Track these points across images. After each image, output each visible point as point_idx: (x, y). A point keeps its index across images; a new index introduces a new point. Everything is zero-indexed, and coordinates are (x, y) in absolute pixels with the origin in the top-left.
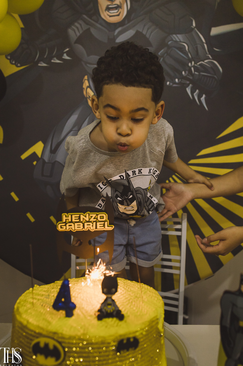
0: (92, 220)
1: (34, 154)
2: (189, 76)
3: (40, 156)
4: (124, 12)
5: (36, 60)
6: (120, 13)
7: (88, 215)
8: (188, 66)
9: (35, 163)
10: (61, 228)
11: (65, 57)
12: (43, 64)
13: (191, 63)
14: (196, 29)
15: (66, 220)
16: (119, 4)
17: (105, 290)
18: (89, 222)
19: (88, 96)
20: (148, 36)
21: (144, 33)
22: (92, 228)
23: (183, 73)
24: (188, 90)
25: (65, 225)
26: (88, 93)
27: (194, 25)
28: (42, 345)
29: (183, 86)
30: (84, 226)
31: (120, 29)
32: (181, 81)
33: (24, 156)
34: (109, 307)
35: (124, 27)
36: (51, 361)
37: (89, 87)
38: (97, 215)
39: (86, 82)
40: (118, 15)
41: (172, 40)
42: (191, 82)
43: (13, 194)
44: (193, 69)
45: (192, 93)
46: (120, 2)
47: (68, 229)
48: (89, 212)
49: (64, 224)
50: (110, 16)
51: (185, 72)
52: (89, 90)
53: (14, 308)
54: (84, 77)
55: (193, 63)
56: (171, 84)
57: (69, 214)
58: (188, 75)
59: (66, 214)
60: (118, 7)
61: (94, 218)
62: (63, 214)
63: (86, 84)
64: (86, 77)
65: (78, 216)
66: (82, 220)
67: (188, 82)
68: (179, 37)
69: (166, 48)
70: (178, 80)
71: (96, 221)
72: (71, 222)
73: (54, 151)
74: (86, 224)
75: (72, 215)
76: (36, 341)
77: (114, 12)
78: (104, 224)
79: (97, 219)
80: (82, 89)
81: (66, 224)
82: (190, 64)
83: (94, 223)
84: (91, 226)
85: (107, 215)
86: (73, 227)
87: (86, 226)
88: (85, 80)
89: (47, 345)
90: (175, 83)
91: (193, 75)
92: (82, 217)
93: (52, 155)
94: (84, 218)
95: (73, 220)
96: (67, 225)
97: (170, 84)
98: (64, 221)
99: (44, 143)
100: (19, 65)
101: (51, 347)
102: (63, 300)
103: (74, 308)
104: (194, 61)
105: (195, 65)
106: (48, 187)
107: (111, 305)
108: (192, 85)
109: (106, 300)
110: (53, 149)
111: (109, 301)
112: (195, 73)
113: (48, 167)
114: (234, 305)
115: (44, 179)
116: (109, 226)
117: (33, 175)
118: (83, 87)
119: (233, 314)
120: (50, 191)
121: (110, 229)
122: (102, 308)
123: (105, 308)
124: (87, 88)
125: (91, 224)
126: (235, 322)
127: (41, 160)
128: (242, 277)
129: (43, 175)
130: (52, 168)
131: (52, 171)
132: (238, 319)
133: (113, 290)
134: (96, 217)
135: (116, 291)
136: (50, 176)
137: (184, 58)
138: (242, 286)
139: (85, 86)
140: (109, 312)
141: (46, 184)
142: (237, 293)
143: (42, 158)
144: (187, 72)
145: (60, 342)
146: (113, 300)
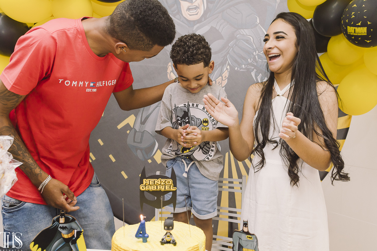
0: (162, 184)
1: (128, 125)
3: (132, 127)
4: (201, 11)
6: (198, 12)
8: (253, 54)
9: (128, 132)
10: (143, 188)
13: (256, 52)
14: (259, 25)
15: (146, 183)
16: (197, 5)
18: (160, 185)
19: (171, 79)
20: (220, 31)
21: (217, 28)
22: (162, 189)
23: (249, 60)
24: (253, 74)
25: (145, 187)
26: (171, 76)
27: (258, 21)
29: (249, 71)
30: (157, 188)
31: (198, 25)
32: (247, 66)
33: (120, 127)
35: (201, 23)
37: (172, 71)
38: (166, 181)
39: (170, 67)
40: (197, 14)
41: (240, 34)
42: (255, 67)
43: (111, 156)
44: (256, 56)
45: (256, 76)
46: (198, 4)
47: (147, 189)
49: (145, 186)
50: (190, 15)
51: (250, 60)
52: (172, 73)
54: (168, 63)
55: (257, 52)
56: (239, 69)
58: (253, 62)
59: (146, 179)
60: (197, 8)
61: (164, 183)
62: (144, 180)
63: (170, 69)
64: (170, 64)
65: (154, 181)
66: (156, 184)
67: (253, 68)
68: (246, 32)
69: (235, 40)
70: (245, 66)
71: (165, 185)
72: (149, 185)
73: (143, 123)
74: (158, 186)
75: (149, 180)
77: (193, 12)
78: (170, 187)
79: (166, 183)
81: (146, 186)
82: (254, 53)
84: (162, 188)
85: (172, 181)
86: (150, 188)
87: (158, 188)
88: (169, 66)
90: (242, 68)
91: (257, 62)
92: (156, 182)
93: (142, 125)
94: (158, 182)
95: (151, 184)
96: (147, 187)
97: (237, 69)
98: (145, 184)
99: (136, 116)
102: (141, 232)
103: (148, 237)
104: (258, 51)
105: (259, 53)
106: (139, 151)
107: (169, 236)
108: (256, 70)
109: (167, 233)
110: (142, 121)
111: (168, 234)
112: (259, 60)
113: (138, 136)
114: (240, 238)
115: (135, 144)
116: (173, 188)
117: (127, 141)
118: (168, 72)
119: (239, 244)
120: (139, 154)
121: (174, 190)
122: (164, 238)
123: (166, 238)
124: (170, 73)
125: (162, 187)
126: (241, 249)
127: (133, 130)
128: (244, 222)
129: (134, 141)
130: (142, 136)
131: (141, 139)
132: (242, 247)
133: (171, 227)
134: (165, 182)
135: (172, 228)
136: (141, 142)
137: (250, 48)
138: (244, 227)
139: (169, 71)
140: (168, 241)
141: (137, 149)
142: (242, 232)
143: (134, 128)
144: (252, 59)
146: (171, 234)
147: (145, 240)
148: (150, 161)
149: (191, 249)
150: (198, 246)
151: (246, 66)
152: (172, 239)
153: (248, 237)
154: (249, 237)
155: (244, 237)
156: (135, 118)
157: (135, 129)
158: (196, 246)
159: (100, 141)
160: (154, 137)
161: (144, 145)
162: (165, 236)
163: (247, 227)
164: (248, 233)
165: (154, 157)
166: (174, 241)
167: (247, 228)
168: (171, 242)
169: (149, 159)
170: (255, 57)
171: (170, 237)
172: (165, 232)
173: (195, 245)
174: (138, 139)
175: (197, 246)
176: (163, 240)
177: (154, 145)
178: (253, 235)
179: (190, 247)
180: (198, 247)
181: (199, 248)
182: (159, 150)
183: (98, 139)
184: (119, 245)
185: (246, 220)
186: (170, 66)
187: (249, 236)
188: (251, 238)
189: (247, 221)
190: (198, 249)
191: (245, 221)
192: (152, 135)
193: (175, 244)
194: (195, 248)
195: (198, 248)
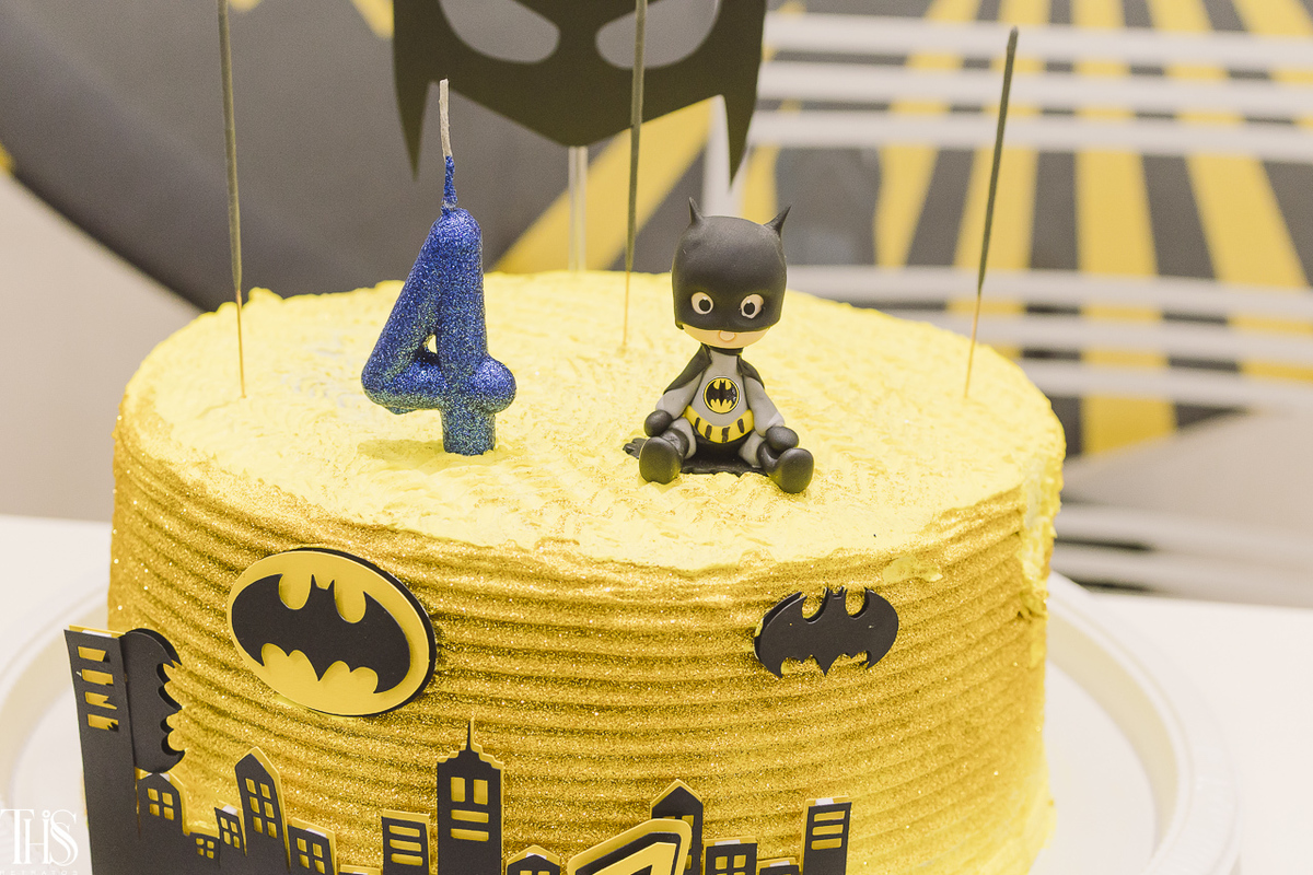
28: (295, 597)
36: (352, 688)
53: (123, 396)
76: (256, 571)
89: (322, 599)
101: (352, 610)
102: (431, 343)
103: (504, 390)
109: (701, 362)
111: (721, 372)
122: (674, 411)
123: (693, 414)
133: (755, 300)
135: (768, 315)
140: (716, 437)
145: (404, 587)
146: (746, 371)
149: (960, 528)
150: (1019, 503)
152: (763, 426)
158: (999, 498)
162: (681, 395)
166: (782, 437)
168: (750, 451)
171: (741, 396)
172: (688, 343)
173: (996, 492)
175: (1008, 506)
176: (660, 425)
180: (1019, 512)
181: (1024, 524)
184: (190, 476)
190: (1017, 534)
194: (988, 522)
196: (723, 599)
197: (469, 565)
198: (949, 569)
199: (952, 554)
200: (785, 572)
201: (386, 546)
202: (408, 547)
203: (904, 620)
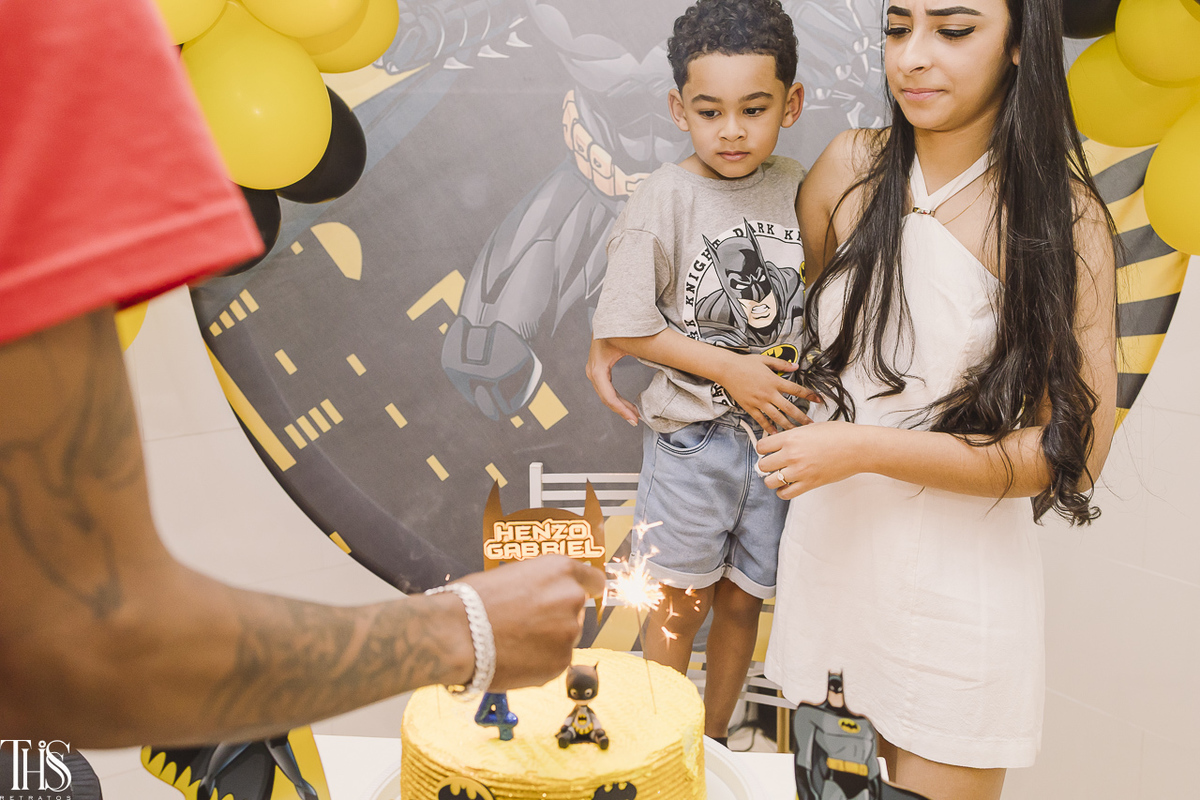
0: (557, 536)
1: (441, 307)
2: (857, 80)
3: (456, 313)
5: (437, 54)
7: (547, 527)
8: (852, 50)
9: (443, 328)
10: (493, 553)
11: (515, 41)
12: (454, 64)
13: (862, 43)
15: (503, 536)
17: (573, 691)
18: (550, 540)
19: (576, 148)
23: (838, 70)
24: (853, 119)
25: (502, 548)
26: (577, 137)
28: (455, 791)
29: (840, 110)
30: (540, 549)
32: (833, 93)
33: (415, 312)
34: (583, 722)
37: (580, 120)
38: (568, 526)
39: (572, 106)
42: (861, 94)
43: (392, 410)
44: (864, 57)
47: (507, 555)
48: (550, 520)
49: (500, 545)
51: (843, 69)
52: (578, 127)
54: (565, 94)
55: (866, 40)
57: (508, 523)
58: (851, 76)
59: (502, 524)
61: (562, 533)
62: (496, 524)
63: (571, 113)
64: (570, 95)
65: (529, 528)
66: (535, 537)
67: (852, 97)
70: (824, 93)
71: (565, 540)
72: (514, 541)
73: (490, 297)
74: (544, 545)
75: (514, 527)
76: (444, 783)
78: (583, 545)
79: (568, 534)
80: (561, 127)
81: (504, 544)
82: (857, 47)
83: (563, 543)
84: (555, 550)
85: (588, 526)
86: (517, 551)
88: (568, 102)
89: (463, 792)
90: (815, 101)
91: (864, 77)
92: (536, 530)
93: (487, 304)
94: (541, 532)
95: (519, 538)
96: (507, 547)
98: (500, 539)
99: (466, 273)
100: (394, 69)
101: (471, 795)
102: (493, 708)
103: (515, 723)
104: (870, 39)
105: (872, 47)
106: (480, 389)
107: (585, 719)
108: (863, 106)
109: (575, 711)
110: (488, 291)
112: (873, 69)
113: (477, 338)
114: (817, 728)
115: (468, 368)
116: (593, 548)
117: (440, 359)
118: (564, 122)
119: (816, 745)
120: (483, 399)
121: (597, 555)
122: (568, 724)
123: (574, 725)
124: (573, 125)
125: (557, 546)
126: (821, 760)
127: (459, 323)
128: (832, 678)
129: (465, 359)
130: (489, 341)
131: (487, 349)
132: (826, 755)
133: (589, 691)
134: (566, 531)
135: (594, 694)
136: (485, 361)
137: (842, 29)
138: (832, 694)
139: (567, 120)
140: (581, 733)
141: (474, 382)
142: (823, 707)
143: (462, 314)
144: (849, 68)
145: (488, 788)
146: (589, 711)
147: (506, 736)
148: (517, 422)
149: (658, 758)
150: (681, 745)
151: (829, 92)
152: (596, 728)
153: (843, 724)
154: (849, 725)
155: (831, 723)
156: (463, 281)
157: (465, 318)
158: (673, 745)
159: (353, 361)
160: (527, 341)
161: (496, 370)
162: (571, 719)
163: (842, 692)
164: (843, 712)
165: (531, 407)
166: (601, 733)
167: (840, 695)
168: (593, 735)
169: (513, 416)
170: (861, 60)
171: (588, 719)
172: (572, 704)
173: (671, 743)
174: (475, 352)
175: (676, 747)
176: (565, 729)
177: (528, 369)
178: (861, 717)
179: (654, 753)
180: (681, 748)
181: (684, 751)
182: (544, 384)
183: (349, 355)
185: (836, 670)
186: (570, 104)
187: (847, 721)
188: (855, 727)
189: (839, 672)
190: (681, 754)
191: (834, 675)
192: (520, 336)
193: (604, 744)
194: (669, 753)
195: (679, 752)
196: (580, 788)
197: (504, 781)
198: (655, 771)
199: (655, 766)
200: (599, 778)
201: (481, 774)
202: (488, 775)
203: (639, 789)
